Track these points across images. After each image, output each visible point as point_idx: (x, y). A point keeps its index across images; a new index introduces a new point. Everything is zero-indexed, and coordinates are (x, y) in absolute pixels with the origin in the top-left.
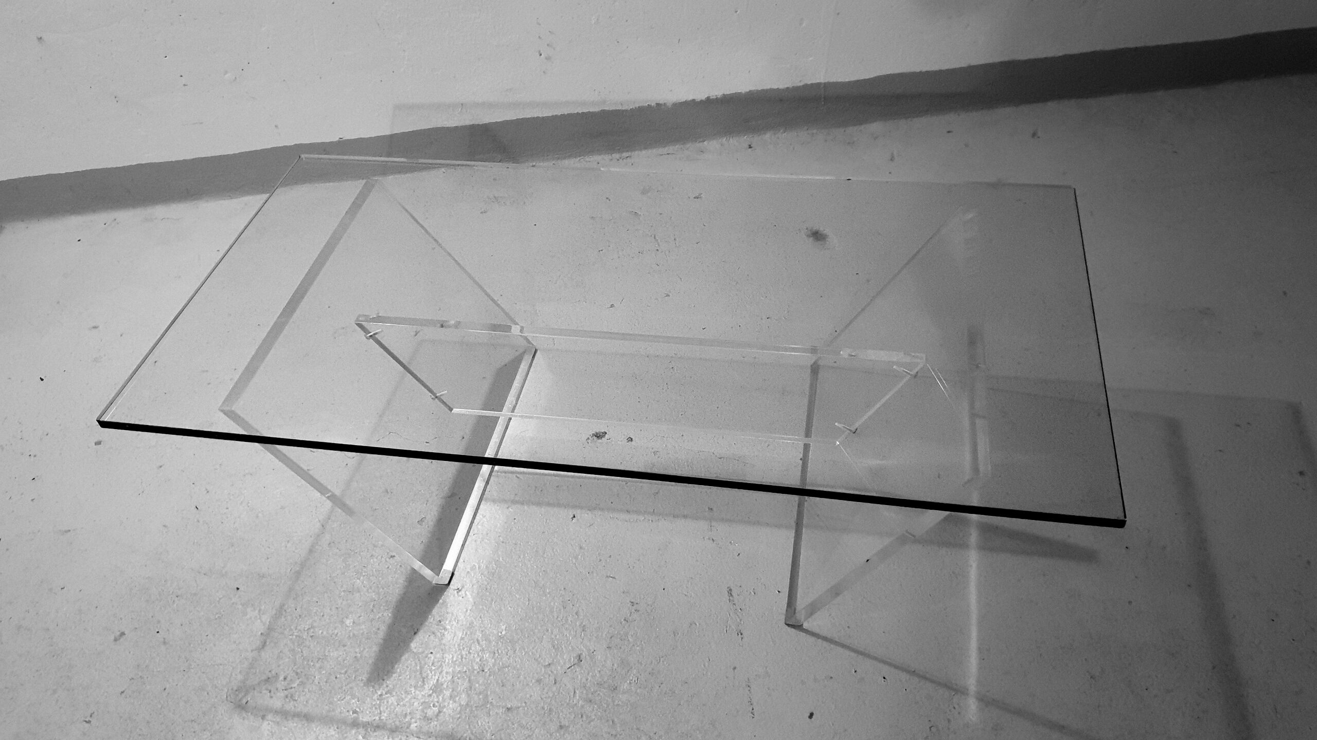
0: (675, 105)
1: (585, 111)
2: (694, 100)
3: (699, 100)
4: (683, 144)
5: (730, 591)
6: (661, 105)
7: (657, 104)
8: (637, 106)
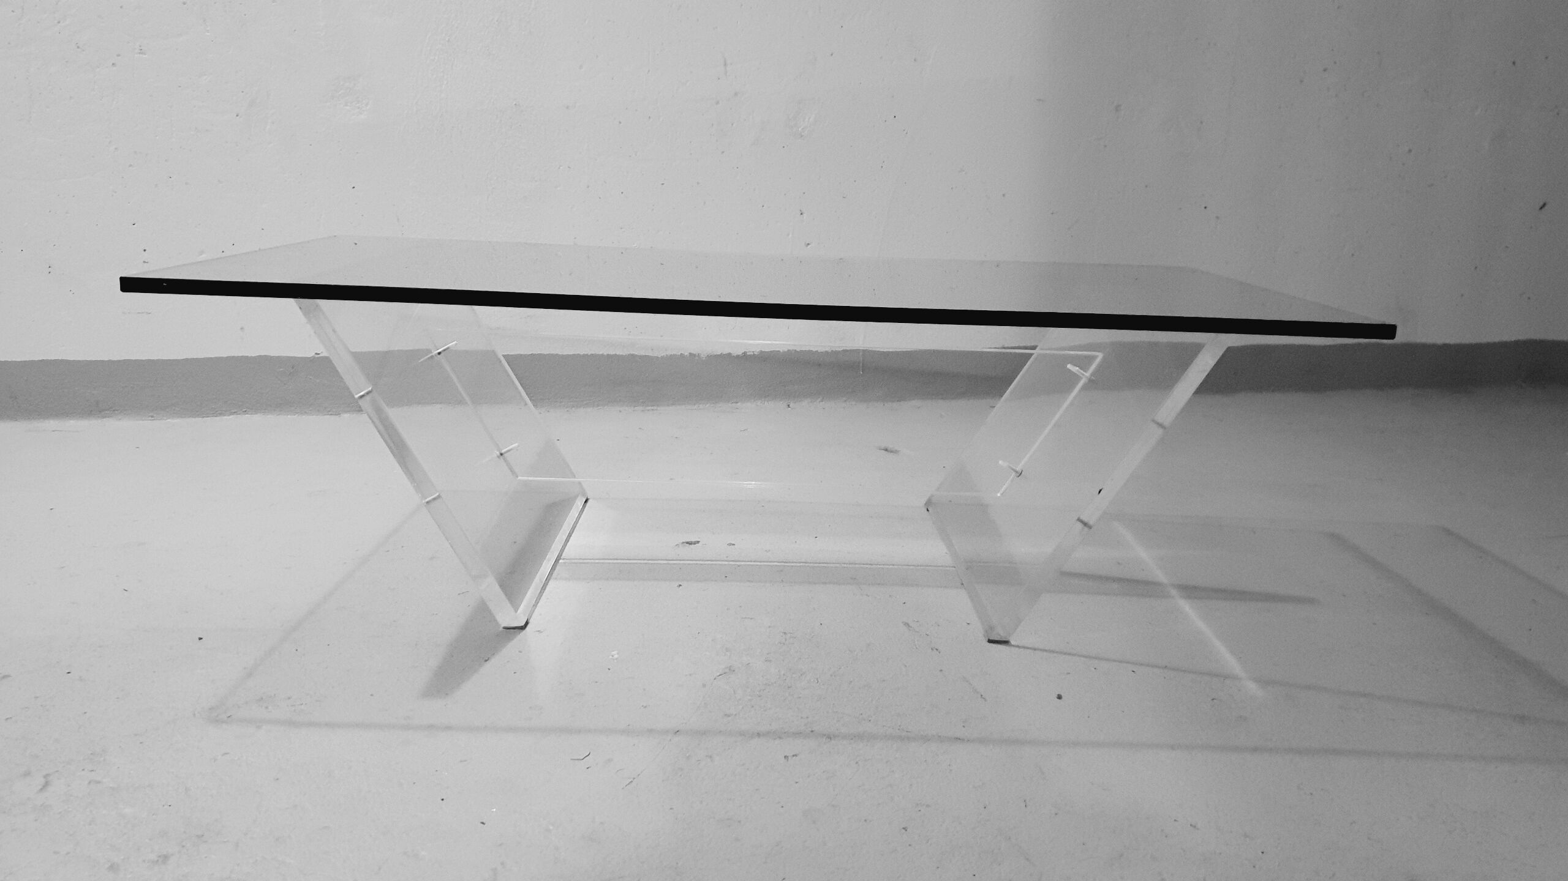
0: (710, 357)
1: (612, 353)
2: (730, 354)
3: (735, 355)
4: (714, 403)
5: (907, 624)
6: (695, 355)
7: (690, 353)
8: (669, 353)
